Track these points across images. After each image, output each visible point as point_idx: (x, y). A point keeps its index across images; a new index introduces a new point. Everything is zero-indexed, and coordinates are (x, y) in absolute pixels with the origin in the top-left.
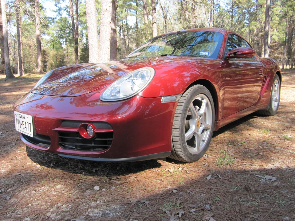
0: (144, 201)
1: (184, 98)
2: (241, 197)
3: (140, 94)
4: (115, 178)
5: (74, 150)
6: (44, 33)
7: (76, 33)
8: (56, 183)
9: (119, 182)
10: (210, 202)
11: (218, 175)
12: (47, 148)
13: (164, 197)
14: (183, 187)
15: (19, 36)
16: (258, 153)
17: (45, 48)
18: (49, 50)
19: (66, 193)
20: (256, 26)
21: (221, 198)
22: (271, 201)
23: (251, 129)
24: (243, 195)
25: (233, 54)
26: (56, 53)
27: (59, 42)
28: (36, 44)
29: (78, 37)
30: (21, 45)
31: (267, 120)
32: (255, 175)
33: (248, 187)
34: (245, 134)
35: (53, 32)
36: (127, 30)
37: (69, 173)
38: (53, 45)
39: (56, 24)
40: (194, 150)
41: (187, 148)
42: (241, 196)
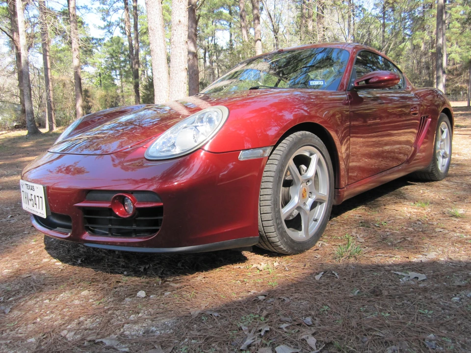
0: (210, 313)
1: (278, 152)
2: (363, 306)
3: (207, 148)
4: (171, 279)
5: (108, 236)
6: (86, 64)
7: (135, 61)
8: (81, 289)
9: (178, 285)
10: (313, 313)
11: (333, 272)
12: (67, 234)
13: (243, 307)
14: (275, 291)
15: (46, 69)
16: (405, 239)
17: (88, 85)
18: (95, 90)
19: (94, 303)
20: (422, 38)
21: (332, 306)
22: (412, 310)
23: (401, 202)
24: (368, 302)
25: (364, 82)
26: (105, 93)
27: (109, 76)
28: (74, 81)
29: (139, 67)
30: (50, 83)
31: (429, 188)
32: (392, 272)
33: (377, 290)
34: (390, 210)
35: (100, 60)
36: (215, 54)
37: (104, 273)
38: (101, 81)
39: (104, 49)
40: (300, 236)
41: (285, 232)
42: (364, 304)
